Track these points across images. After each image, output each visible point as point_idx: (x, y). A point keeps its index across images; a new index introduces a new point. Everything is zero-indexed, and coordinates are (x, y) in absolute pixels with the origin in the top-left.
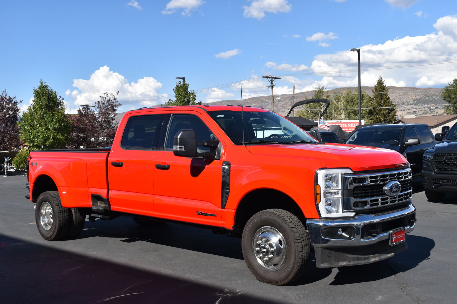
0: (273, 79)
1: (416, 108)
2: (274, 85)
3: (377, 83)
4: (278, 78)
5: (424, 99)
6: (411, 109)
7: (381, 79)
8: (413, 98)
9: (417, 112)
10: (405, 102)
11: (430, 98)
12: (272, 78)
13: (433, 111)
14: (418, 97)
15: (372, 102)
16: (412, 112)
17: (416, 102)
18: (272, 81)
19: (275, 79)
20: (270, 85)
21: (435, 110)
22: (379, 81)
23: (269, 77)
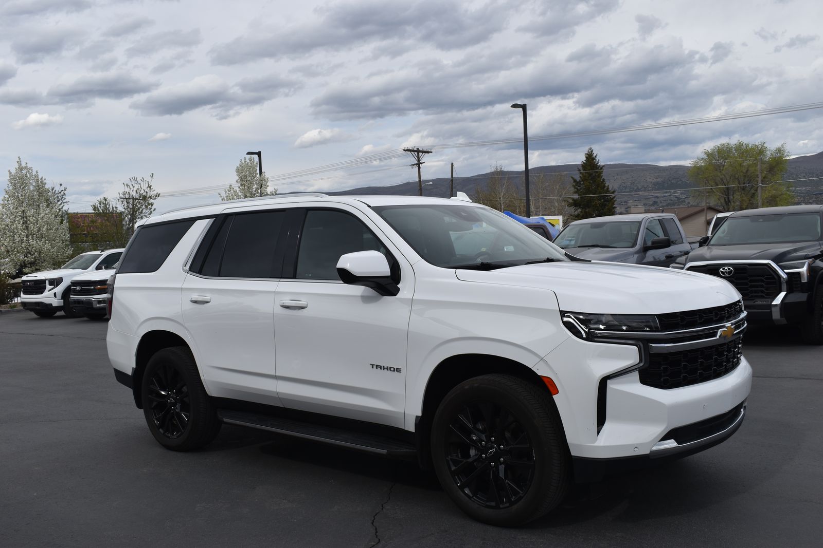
0: (420, 154)
1: (657, 197)
2: (421, 163)
3: (585, 159)
4: (428, 152)
5: (669, 183)
6: (649, 198)
7: (592, 151)
8: (653, 181)
9: (659, 202)
10: (640, 187)
11: (678, 181)
12: (418, 151)
13: (682, 201)
14: (660, 180)
15: (579, 188)
16: (651, 203)
17: (656, 187)
18: (418, 157)
19: (424, 154)
20: (416, 162)
21: (686, 199)
22: (588, 154)
23: (414, 151)
